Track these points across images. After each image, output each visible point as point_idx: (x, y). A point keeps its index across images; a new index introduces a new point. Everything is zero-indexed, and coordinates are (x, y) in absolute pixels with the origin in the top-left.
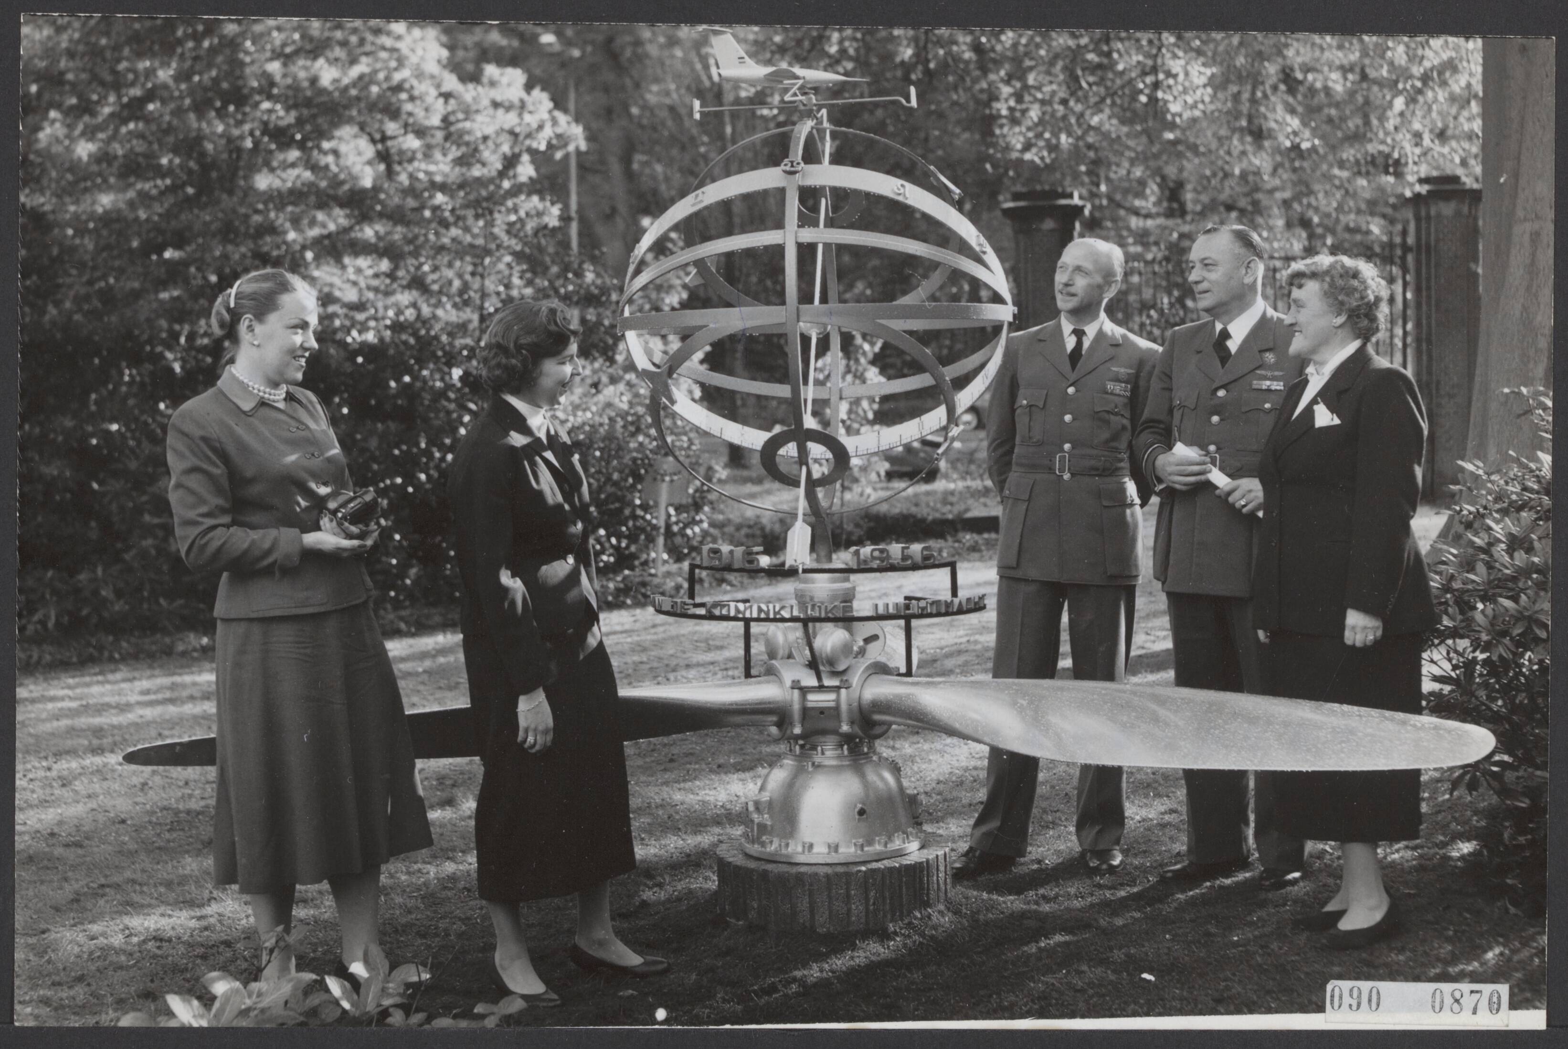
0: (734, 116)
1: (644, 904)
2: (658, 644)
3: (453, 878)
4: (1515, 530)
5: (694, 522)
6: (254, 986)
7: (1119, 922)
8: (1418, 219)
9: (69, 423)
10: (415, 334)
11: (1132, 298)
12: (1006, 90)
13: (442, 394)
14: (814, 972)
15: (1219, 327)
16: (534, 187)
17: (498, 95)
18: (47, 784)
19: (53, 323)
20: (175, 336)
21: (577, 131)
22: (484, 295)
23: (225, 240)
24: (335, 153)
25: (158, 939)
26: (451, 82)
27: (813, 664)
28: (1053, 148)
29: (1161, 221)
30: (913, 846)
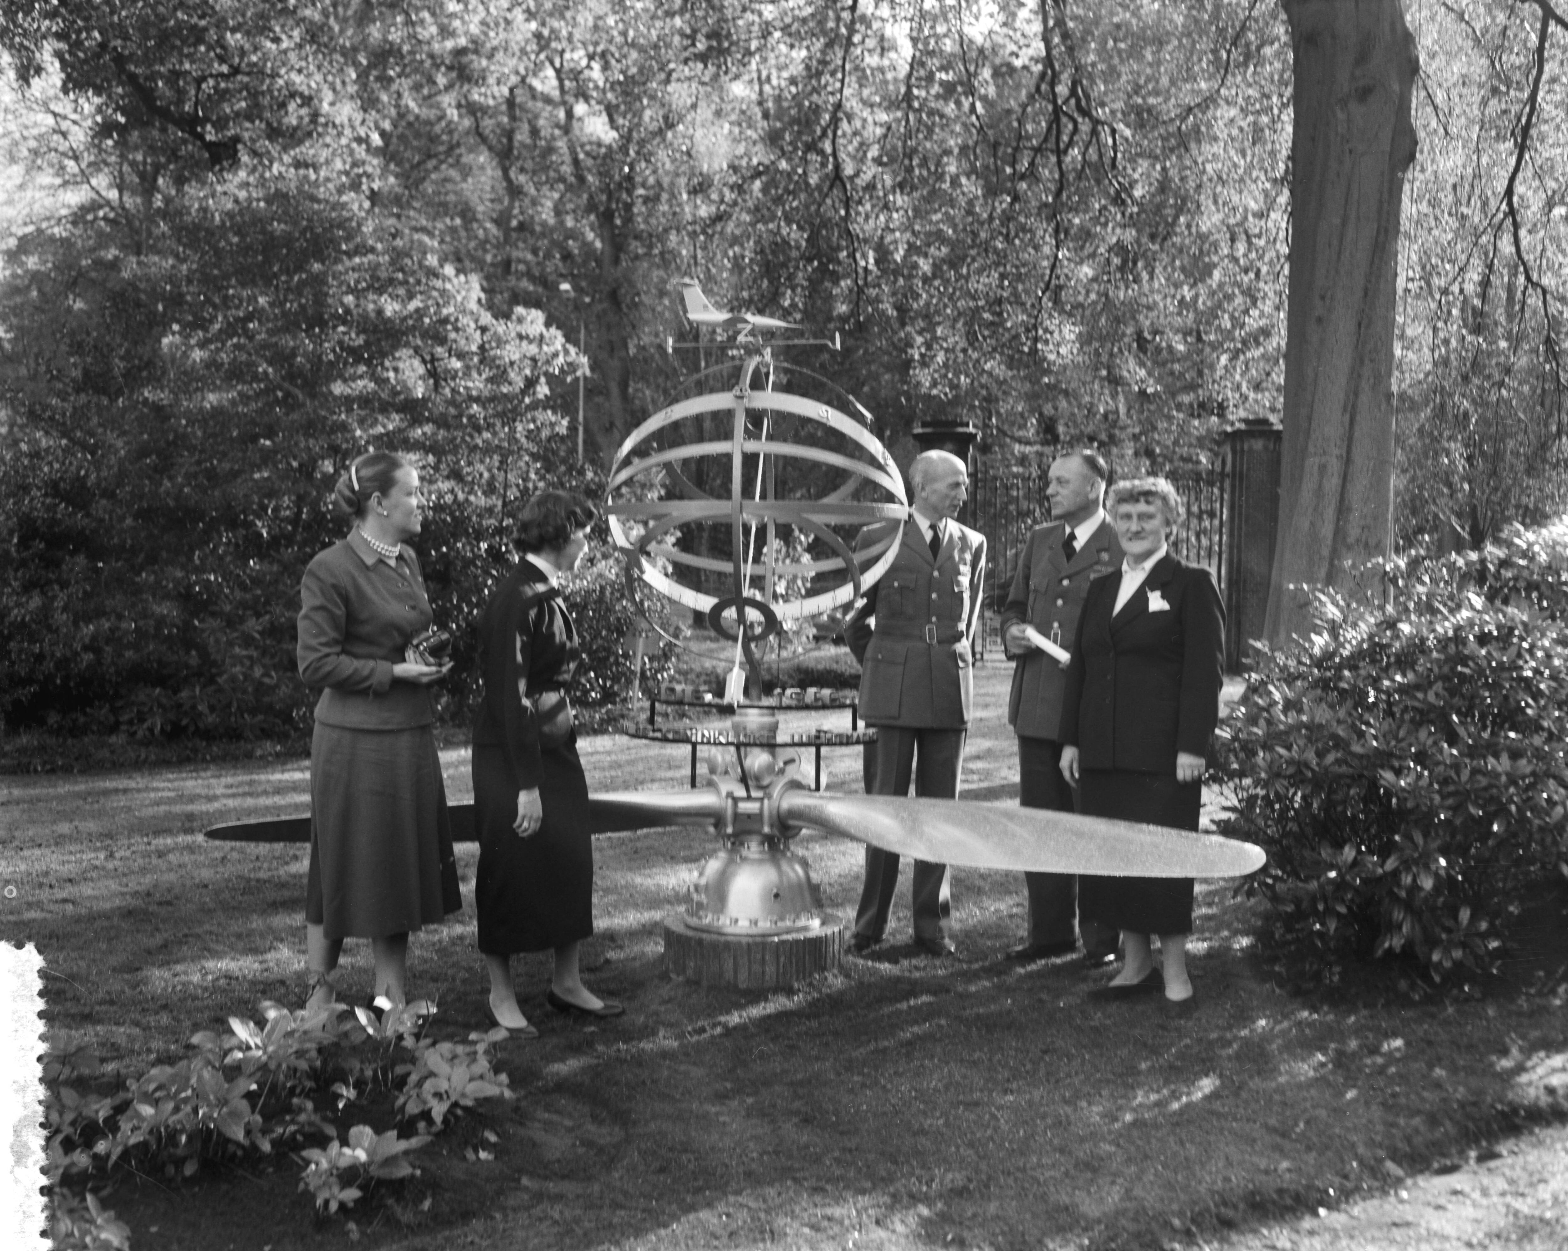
0: (708, 354)
1: (608, 961)
2: (631, 762)
3: (461, 938)
4: (1290, 694)
5: (663, 669)
6: (301, 1013)
7: (973, 988)
8: (1234, 452)
9: (179, 574)
10: (452, 514)
11: (1012, 508)
12: (919, 340)
13: (472, 562)
14: (734, 1019)
15: (1068, 530)
16: (547, 404)
17: (523, 329)
18: (147, 855)
19: (168, 494)
20: (264, 509)
21: (584, 360)
22: (506, 486)
23: (307, 435)
24: (396, 370)
25: (228, 977)
26: (486, 318)
27: (744, 779)
28: (954, 386)
29: (1037, 448)
30: (815, 923)
